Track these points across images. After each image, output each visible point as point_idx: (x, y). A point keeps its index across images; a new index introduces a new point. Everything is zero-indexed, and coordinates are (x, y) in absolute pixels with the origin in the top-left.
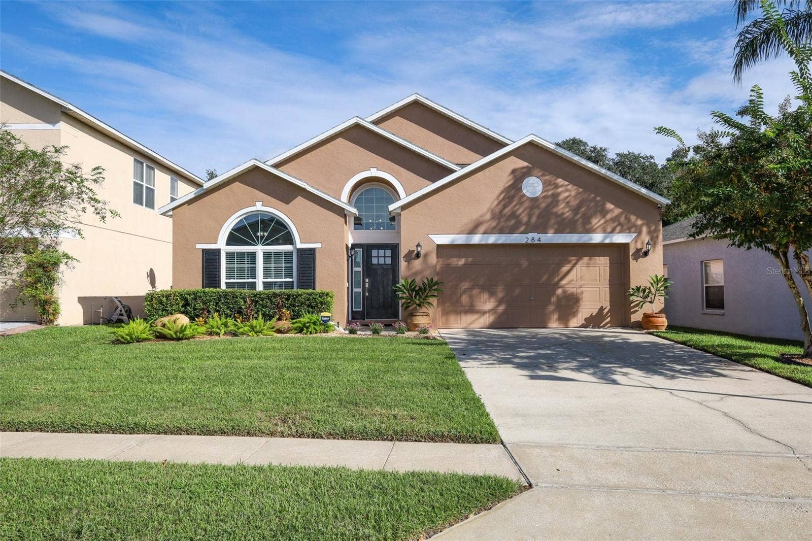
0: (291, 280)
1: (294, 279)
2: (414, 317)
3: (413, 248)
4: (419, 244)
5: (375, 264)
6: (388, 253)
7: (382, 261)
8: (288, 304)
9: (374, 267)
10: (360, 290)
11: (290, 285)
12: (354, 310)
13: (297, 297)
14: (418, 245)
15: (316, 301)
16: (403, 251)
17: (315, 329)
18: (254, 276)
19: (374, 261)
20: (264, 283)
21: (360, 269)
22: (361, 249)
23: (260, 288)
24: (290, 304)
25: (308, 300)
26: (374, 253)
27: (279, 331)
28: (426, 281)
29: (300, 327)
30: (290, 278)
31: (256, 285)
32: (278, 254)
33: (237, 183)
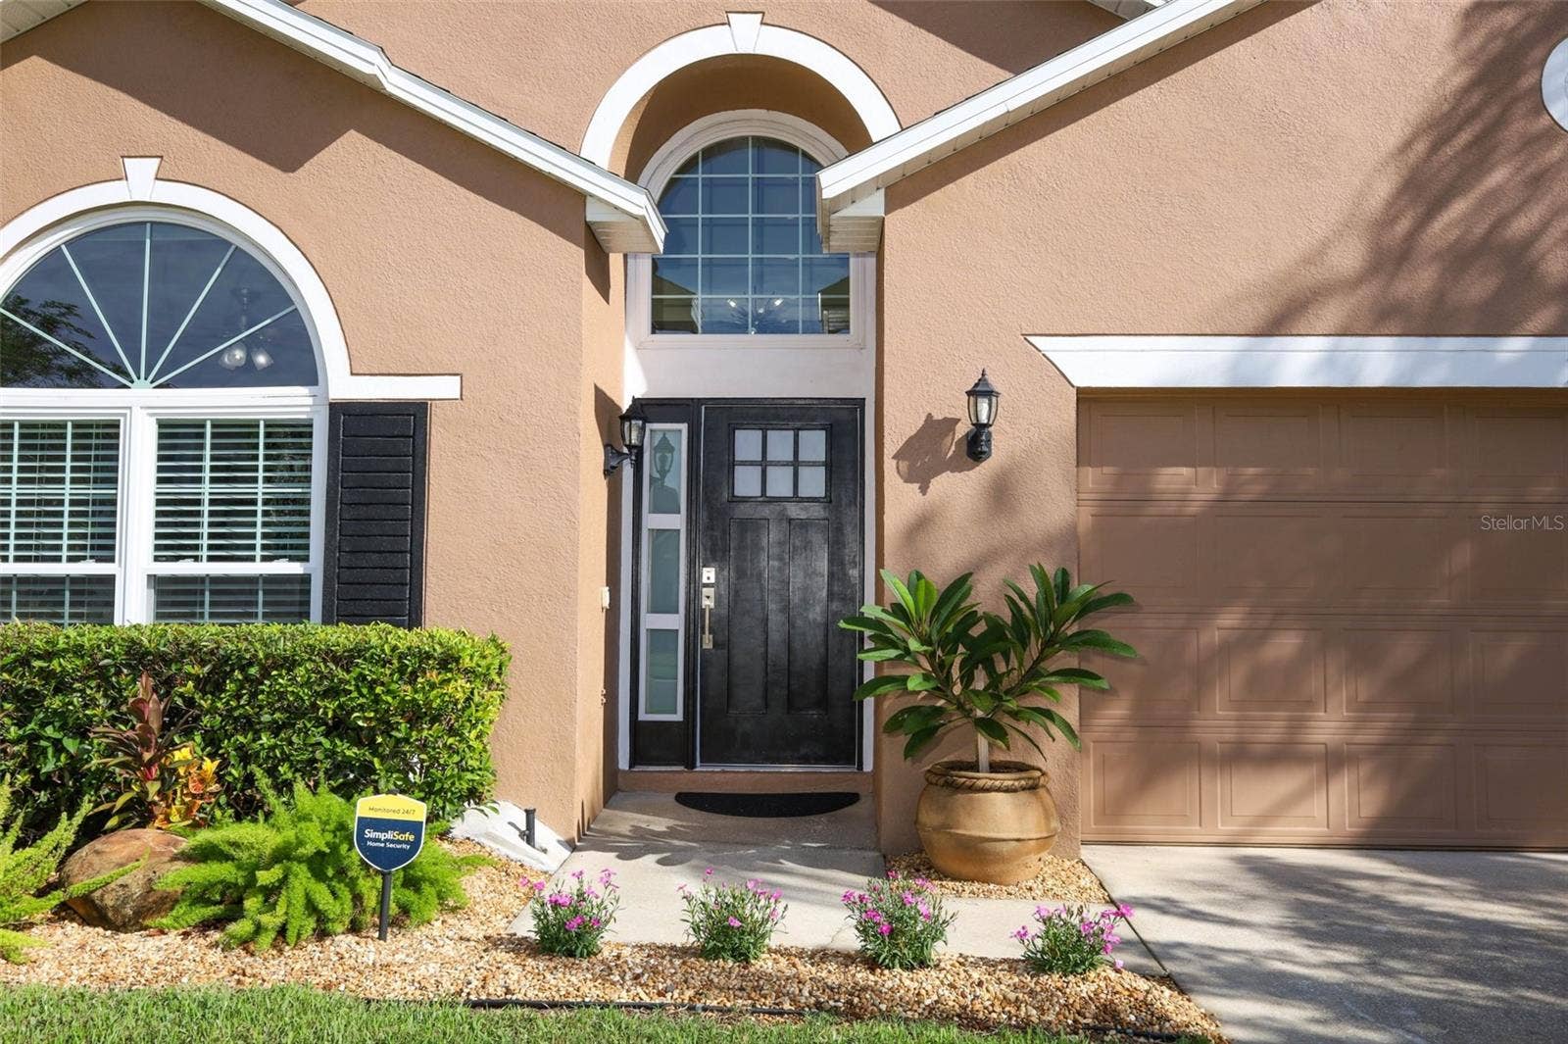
0: (296, 568)
1: (314, 566)
2: (961, 797)
3: (955, 406)
4: (983, 380)
5: (745, 500)
6: (814, 444)
7: (780, 483)
8: (212, 711)
9: (741, 512)
10: (675, 622)
11: (288, 599)
12: (643, 716)
13: (265, 673)
14: (981, 391)
15: (377, 700)
16: (900, 424)
17: (311, 907)
18: (105, 548)
19: (746, 483)
20: (158, 583)
21: (677, 521)
22: (684, 427)
23: (134, 608)
24: (228, 715)
25: (332, 692)
26: (747, 443)
27: (88, 911)
28: (1031, 589)
29: (227, 885)
30: (292, 559)
31: (112, 593)
32: (235, 434)
33: (35, 64)
